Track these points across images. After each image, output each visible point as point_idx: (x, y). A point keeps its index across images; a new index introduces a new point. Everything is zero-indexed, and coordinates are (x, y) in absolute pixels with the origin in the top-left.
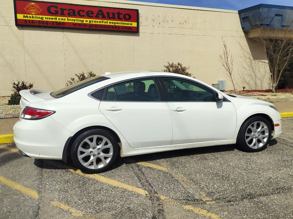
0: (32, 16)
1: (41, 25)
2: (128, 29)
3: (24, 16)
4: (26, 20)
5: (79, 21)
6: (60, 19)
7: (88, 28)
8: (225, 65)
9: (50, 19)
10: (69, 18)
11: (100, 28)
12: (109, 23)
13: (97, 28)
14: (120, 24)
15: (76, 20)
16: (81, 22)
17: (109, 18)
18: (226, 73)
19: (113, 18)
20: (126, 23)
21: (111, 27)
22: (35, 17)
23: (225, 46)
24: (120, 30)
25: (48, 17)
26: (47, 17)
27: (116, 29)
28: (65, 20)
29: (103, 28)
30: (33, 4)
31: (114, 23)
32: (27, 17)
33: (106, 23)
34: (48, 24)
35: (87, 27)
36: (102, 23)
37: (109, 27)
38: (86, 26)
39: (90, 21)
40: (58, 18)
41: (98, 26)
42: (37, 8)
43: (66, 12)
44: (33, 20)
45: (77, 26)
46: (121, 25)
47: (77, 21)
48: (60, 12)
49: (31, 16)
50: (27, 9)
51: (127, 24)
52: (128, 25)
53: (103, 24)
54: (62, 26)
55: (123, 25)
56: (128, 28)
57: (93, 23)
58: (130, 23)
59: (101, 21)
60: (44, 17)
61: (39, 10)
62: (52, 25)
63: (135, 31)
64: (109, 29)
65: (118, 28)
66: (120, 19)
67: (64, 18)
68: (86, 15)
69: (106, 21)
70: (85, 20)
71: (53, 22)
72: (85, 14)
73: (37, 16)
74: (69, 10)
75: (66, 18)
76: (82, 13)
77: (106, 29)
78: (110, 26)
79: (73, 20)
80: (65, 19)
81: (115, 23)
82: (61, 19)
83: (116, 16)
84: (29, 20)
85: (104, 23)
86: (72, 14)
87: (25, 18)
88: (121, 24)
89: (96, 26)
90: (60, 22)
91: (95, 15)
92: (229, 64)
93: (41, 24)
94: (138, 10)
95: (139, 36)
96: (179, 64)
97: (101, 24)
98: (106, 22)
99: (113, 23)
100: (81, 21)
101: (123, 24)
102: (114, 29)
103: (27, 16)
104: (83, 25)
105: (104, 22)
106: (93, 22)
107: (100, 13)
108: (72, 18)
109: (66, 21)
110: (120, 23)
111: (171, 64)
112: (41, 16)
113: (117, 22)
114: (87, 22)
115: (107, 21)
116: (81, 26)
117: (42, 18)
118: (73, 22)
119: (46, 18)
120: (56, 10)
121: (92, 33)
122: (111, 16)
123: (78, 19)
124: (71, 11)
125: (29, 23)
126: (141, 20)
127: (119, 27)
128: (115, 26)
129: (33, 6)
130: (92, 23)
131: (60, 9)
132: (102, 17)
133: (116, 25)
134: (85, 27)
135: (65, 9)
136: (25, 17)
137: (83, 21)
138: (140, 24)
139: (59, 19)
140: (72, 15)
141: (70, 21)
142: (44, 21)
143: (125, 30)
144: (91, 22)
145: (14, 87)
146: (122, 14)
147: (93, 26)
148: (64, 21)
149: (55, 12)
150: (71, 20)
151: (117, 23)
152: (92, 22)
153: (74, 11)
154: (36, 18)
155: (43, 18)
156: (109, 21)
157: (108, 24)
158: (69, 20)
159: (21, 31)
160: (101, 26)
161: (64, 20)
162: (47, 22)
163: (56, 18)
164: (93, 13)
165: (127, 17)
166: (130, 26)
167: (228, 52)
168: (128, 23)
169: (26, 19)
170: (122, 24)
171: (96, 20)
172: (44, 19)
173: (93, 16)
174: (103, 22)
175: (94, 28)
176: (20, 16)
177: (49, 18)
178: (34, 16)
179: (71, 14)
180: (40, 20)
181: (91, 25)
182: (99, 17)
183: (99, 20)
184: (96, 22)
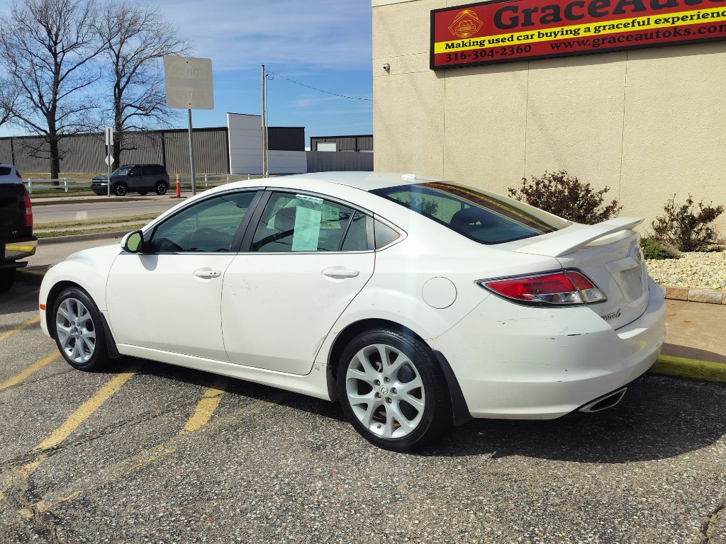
0: (463, 42)
1: (480, 59)
2: (721, 31)
3: (447, 45)
4: (449, 55)
5: (567, 33)
6: (520, 38)
7: (591, 48)
9: (498, 41)
10: (542, 31)
11: (625, 44)
12: (656, 22)
13: (618, 44)
15: (558, 32)
16: (572, 36)
17: (657, 8)
20: (713, 14)
22: (468, 44)
24: (690, 37)
25: (495, 37)
26: (490, 38)
27: (678, 38)
28: (532, 38)
29: (634, 43)
30: (466, 12)
31: (671, 20)
32: (453, 47)
33: (644, 24)
34: (492, 55)
35: (587, 48)
36: (633, 26)
37: (655, 35)
38: (585, 45)
39: (597, 29)
40: (516, 35)
41: (619, 40)
42: (473, 21)
43: (535, 18)
44: (463, 52)
45: (563, 49)
46: (695, 21)
47: (562, 34)
48: (521, 20)
49: (460, 42)
50: (454, 28)
51: (718, 16)
52: (721, 19)
53: (637, 28)
54: (524, 54)
55: (702, 21)
56: (721, 27)
57: (607, 32)
59: (630, 20)
60: (487, 38)
61: (477, 24)
62: (504, 57)
64: (654, 40)
65: (682, 32)
66: (692, 4)
67: (529, 33)
68: (586, 13)
69: (645, 18)
70: (582, 27)
71: (504, 48)
72: (585, 10)
73: (473, 40)
74: (544, 10)
75: (535, 32)
76: (576, 11)
77: (644, 42)
78: (657, 31)
79: (553, 34)
80: (532, 36)
81: (673, 18)
82: (523, 38)
84: (456, 53)
85: (639, 25)
86: (552, 18)
87: (449, 50)
88: (695, 17)
89: (614, 38)
90: (520, 45)
91: (611, 8)
93: (480, 56)
97: (630, 29)
98: (646, 23)
99: (668, 22)
100: (571, 33)
101: (703, 17)
102: (672, 39)
103: (453, 44)
104: (578, 42)
105: (639, 23)
106: (604, 29)
108: (548, 30)
109: (536, 39)
110: (692, 16)
112: (479, 39)
113: (680, 14)
114: (589, 31)
115: (649, 19)
117: (482, 43)
118: (552, 38)
119: (489, 41)
120: (516, 15)
123: (566, 28)
124: (548, 12)
125: (456, 59)
127: (687, 29)
128: (675, 28)
129: (466, 17)
130: (603, 32)
131: (523, 12)
132: (633, 11)
133: (680, 23)
134: (583, 48)
135: (536, 10)
136: (450, 48)
137: (576, 32)
139: (518, 38)
140: (550, 21)
141: (545, 39)
142: (484, 51)
143: (707, 35)
144: (600, 31)
147: (603, 40)
148: (530, 41)
149: (510, 23)
150: (547, 34)
151: (683, 19)
152: (602, 29)
153: (556, 8)
154: (470, 45)
155: (484, 41)
156: (653, 18)
157: (653, 26)
158: (541, 35)
159: (443, 80)
160: (629, 36)
161: (530, 37)
162: (492, 50)
163: (512, 36)
164: (607, 3)
168: (720, 10)
169: (451, 50)
170: (699, 18)
171: (615, 22)
172: (487, 45)
173: (606, 13)
174: (636, 24)
175: (607, 45)
176: (440, 48)
177: (496, 40)
178: (466, 41)
179: (547, 18)
180: (478, 47)
181: (598, 40)
182: (624, 12)
183: (623, 21)
184: (614, 28)
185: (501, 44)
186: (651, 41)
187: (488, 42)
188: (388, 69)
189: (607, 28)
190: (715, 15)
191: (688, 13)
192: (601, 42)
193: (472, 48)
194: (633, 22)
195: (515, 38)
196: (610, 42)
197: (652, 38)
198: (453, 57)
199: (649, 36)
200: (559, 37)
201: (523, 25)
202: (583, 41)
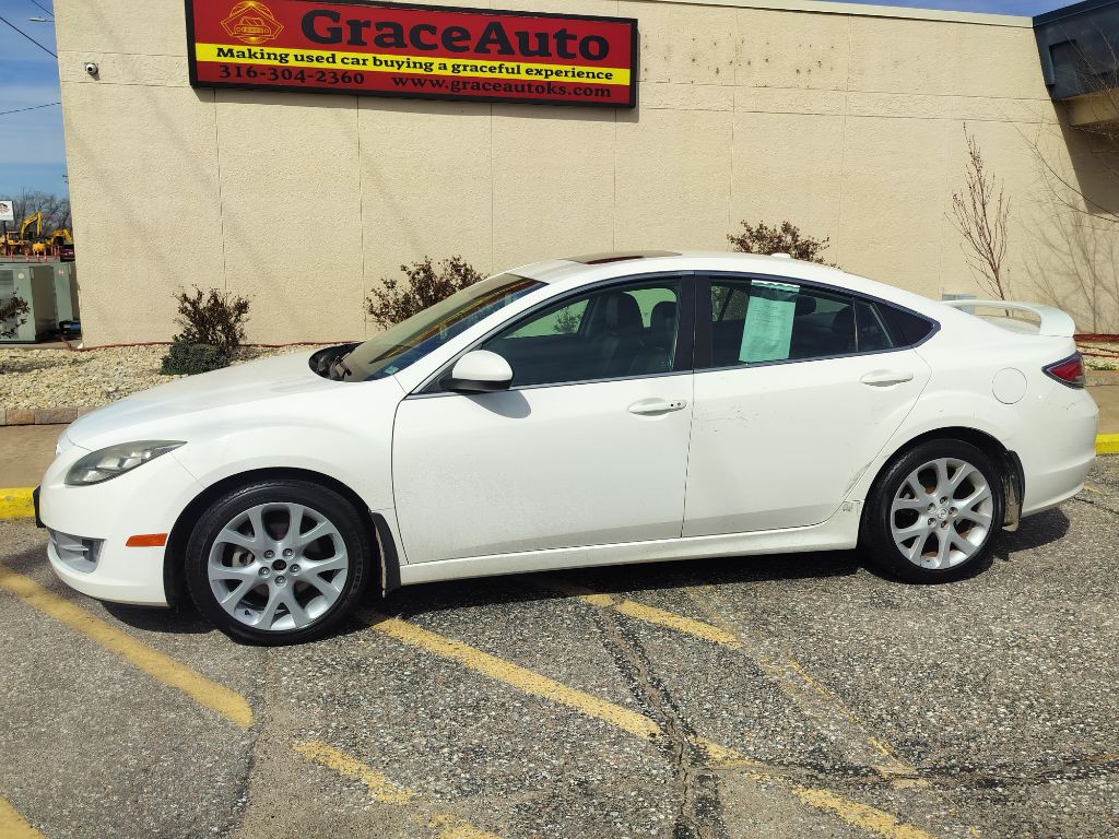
0: (250, 50)
1: (281, 82)
2: (597, 95)
3: (221, 50)
4: (226, 66)
5: (415, 67)
7: (449, 91)
8: (975, 234)
9: (310, 59)
10: (379, 57)
11: (492, 93)
12: (527, 72)
13: (482, 93)
14: (566, 75)
15: (403, 62)
16: (421, 71)
17: (528, 55)
18: (977, 263)
19: (542, 55)
20: (588, 73)
21: (533, 89)
22: (259, 55)
23: (976, 159)
24: (565, 97)
25: (306, 53)
26: (299, 52)
27: (552, 96)
28: (364, 64)
29: (501, 94)
30: (251, 4)
31: (543, 72)
32: (232, 56)
33: (513, 72)
34: (303, 79)
35: (443, 91)
36: (500, 72)
37: (526, 88)
38: (441, 86)
39: (455, 68)
40: (339, 55)
41: (483, 86)
42: (264, 20)
43: (368, 34)
44: (251, 66)
45: (410, 88)
46: (570, 79)
47: (409, 66)
48: (347, 34)
49: (244, 49)
50: (231, 25)
51: (594, 77)
52: (596, 81)
53: (504, 75)
54: (353, 86)
55: (577, 80)
56: (597, 90)
57: (468, 74)
58: (605, 70)
59: (496, 64)
60: (292, 52)
61: (274, 28)
62: (323, 85)
63: (621, 103)
64: (526, 95)
65: (557, 90)
66: (565, 57)
67: (361, 56)
68: (440, 45)
69: (514, 65)
70: (437, 61)
71: (322, 72)
72: (437, 39)
73: (267, 50)
74: (380, 26)
75: (369, 56)
76: (425, 37)
77: (514, 94)
78: (530, 84)
79: (395, 64)
80: (364, 60)
81: (546, 71)
82: (350, 61)
83: (553, 45)
84: (238, 67)
85: (507, 72)
86: (392, 40)
87: (223, 59)
88: (570, 74)
89: (478, 84)
90: (346, 72)
91: (473, 44)
92: (992, 228)
93: (281, 78)
94: (634, 22)
95: (635, 119)
96: (786, 228)
97: (496, 75)
98: (516, 71)
99: (541, 74)
100: (421, 67)
101: (578, 75)
102: (545, 96)
103: (230, 51)
104: (431, 81)
105: (507, 69)
106: (465, 70)
107: (494, 36)
108: (389, 58)
109: (370, 67)
110: (566, 72)
111: (754, 230)
112: (279, 51)
113: (555, 68)
114: (445, 68)
115: (518, 67)
116: (422, 85)
117: (283, 58)
118: (394, 70)
119: (296, 56)
120: (336, 25)
121: (462, 113)
122: (534, 45)
123: (413, 59)
124: (386, 30)
125: (239, 75)
126: (646, 58)
127: (562, 86)
128: (549, 83)
129: (251, 12)
130: (463, 74)
131: (348, 22)
132: (500, 52)
133: (553, 78)
134: (437, 91)
135: (367, 24)
136: (225, 55)
137: (428, 67)
138: (642, 75)
139: (344, 60)
140: (389, 45)
141: (383, 68)
142: (289, 70)
143: (583, 98)
144: (459, 72)
145: (183, 310)
146: (574, 38)
147: (464, 83)
148: (360, 68)
149: (329, 35)
150: (386, 62)
151: (557, 74)
152: (461, 68)
153: (398, 28)
154: (262, 57)
155: (287, 55)
156: (524, 66)
157: (523, 76)
158: (378, 63)
159: (211, 105)
160: (497, 83)
161: (361, 62)
162: (302, 71)
163: (333, 56)
164: (466, 35)
165: (594, 48)
166: (604, 81)
167: (988, 182)
168: (596, 70)
169: (228, 60)
170: (573, 76)
171: (479, 63)
172: (292, 62)
173: (467, 48)
174: (504, 70)
175: (468, 92)
176: (207, 52)
177: (308, 57)
178: (254, 49)
179: (386, 40)
180: (277, 63)
181: (458, 82)
182: (488, 51)
183: (489, 64)
184: (477, 70)
185: (315, 65)
186: (521, 95)
187: (294, 57)
188: (94, 73)
189: (468, 68)
190: (591, 75)
191: (563, 68)
192: (461, 86)
193: (265, 62)
194: (500, 67)
195: (338, 59)
196: (472, 88)
197: (523, 90)
198: (234, 73)
199: (520, 89)
200: (404, 69)
201: (349, 43)
202: (438, 81)
